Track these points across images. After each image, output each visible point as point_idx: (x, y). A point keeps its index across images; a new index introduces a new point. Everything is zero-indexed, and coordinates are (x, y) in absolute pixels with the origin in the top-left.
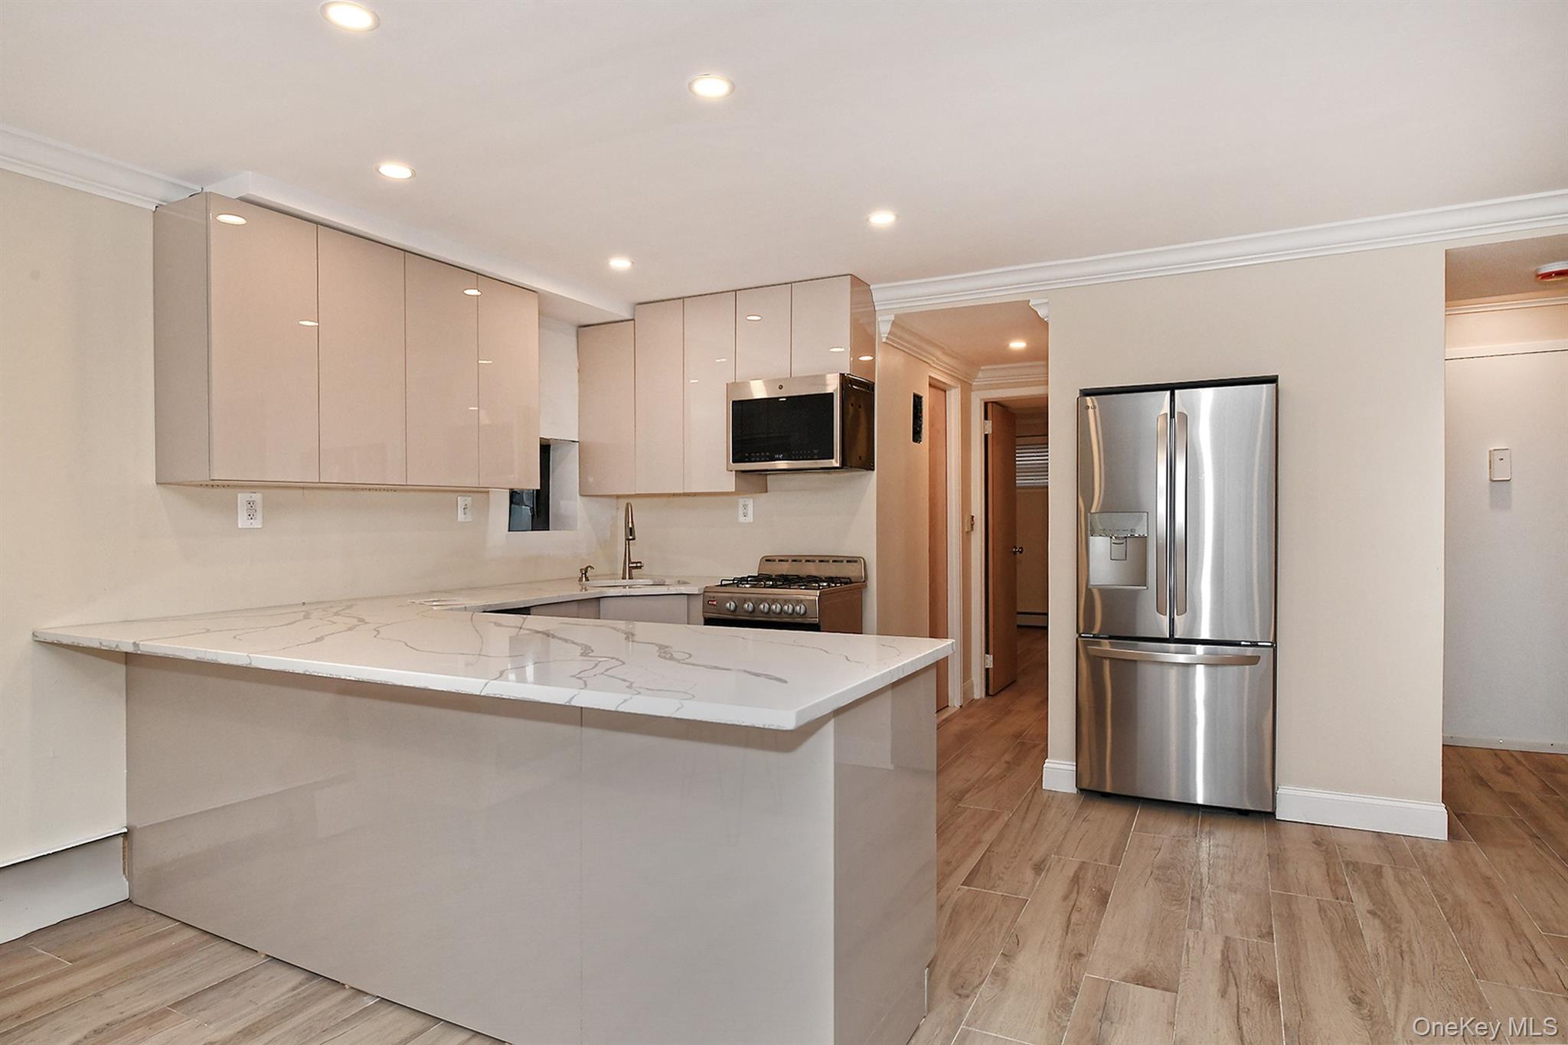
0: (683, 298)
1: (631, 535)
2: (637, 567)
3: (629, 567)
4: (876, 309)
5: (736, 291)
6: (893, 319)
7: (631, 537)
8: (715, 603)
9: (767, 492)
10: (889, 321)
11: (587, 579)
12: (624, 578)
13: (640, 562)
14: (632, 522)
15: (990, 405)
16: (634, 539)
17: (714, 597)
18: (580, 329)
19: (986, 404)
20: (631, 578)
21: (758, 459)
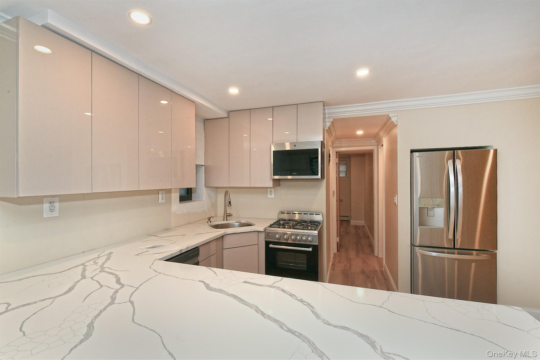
0: (250, 109)
1: (230, 205)
2: (229, 215)
3: (226, 216)
4: (326, 116)
5: (273, 107)
6: (332, 120)
7: (229, 205)
8: (270, 235)
9: (280, 186)
10: (330, 121)
11: (210, 222)
12: (224, 220)
13: (230, 214)
14: (230, 199)
15: (337, 153)
16: (231, 206)
17: (270, 232)
18: (205, 121)
19: (336, 152)
20: (227, 220)
21: (285, 175)
